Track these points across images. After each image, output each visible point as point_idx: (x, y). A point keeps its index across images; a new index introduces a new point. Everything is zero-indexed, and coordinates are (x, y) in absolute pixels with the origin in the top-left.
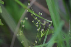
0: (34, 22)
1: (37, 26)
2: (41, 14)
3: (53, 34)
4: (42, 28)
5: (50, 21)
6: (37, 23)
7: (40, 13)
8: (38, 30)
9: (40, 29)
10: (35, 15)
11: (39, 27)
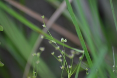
0: (54, 54)
1: (61, 60)
2: (65, 41)
3: (87, 73)
4: (69, 64)
5: (81, 51)
6: (60, 56)
7: (63, 39)
8: (62, 67)
9: (66, 66)
10: (55, 42)
11: (62, 62)
